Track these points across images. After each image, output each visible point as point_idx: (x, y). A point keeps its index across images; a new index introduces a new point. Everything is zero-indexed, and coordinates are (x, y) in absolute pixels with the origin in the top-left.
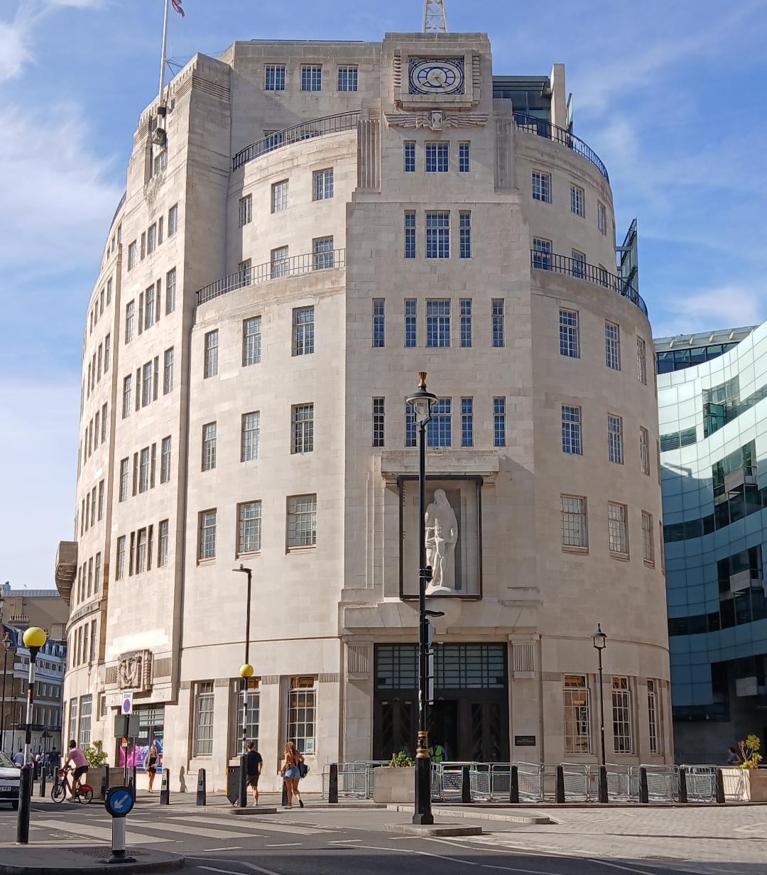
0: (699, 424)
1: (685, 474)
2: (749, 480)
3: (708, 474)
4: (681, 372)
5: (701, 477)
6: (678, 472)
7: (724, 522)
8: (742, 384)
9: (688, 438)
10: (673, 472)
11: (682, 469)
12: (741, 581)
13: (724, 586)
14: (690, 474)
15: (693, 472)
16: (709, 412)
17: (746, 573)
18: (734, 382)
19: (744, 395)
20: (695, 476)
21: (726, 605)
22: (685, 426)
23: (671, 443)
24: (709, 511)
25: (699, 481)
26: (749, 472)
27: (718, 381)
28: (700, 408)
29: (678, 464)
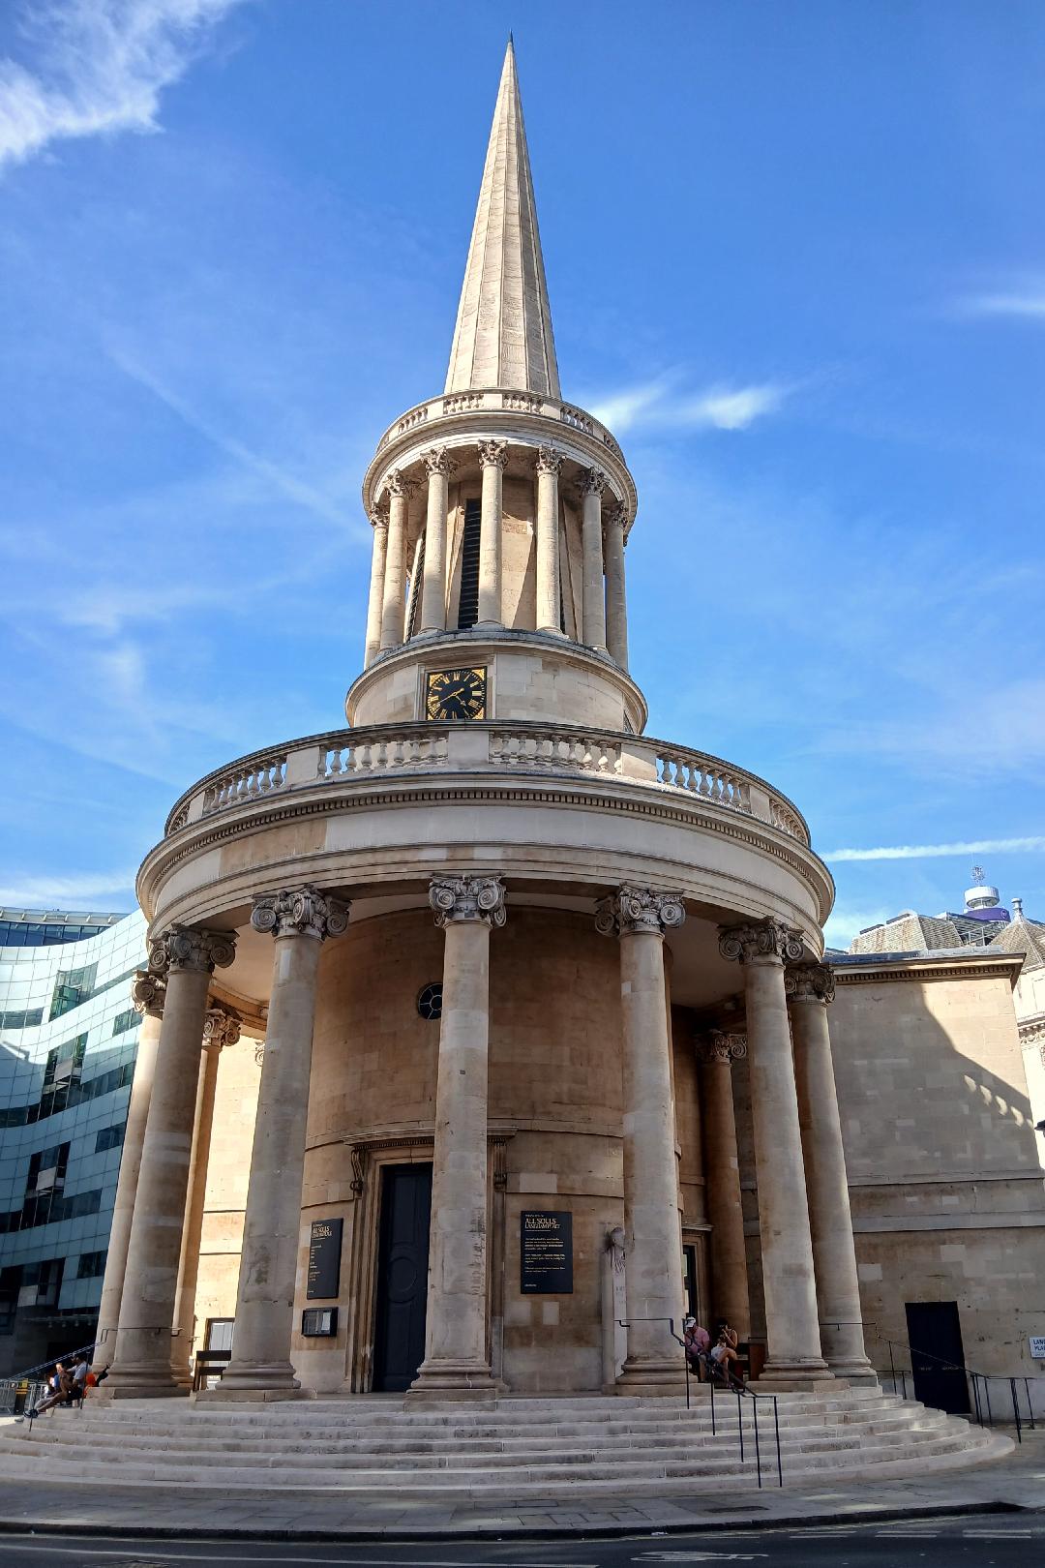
0: (46, 1004)
1: (22, 1056)
2: (77, 1072)
3: (43, 1060)
4: (46, 948)
5: (37, 1062)
6: (16, 1053)
7: (45, 1114)
8: (99, 972)
9: (35, 1018)
10: (10, 1053)
11: (20, 1050)
12: (46, 1179)
13: (32, 1182)
14: (27, 1057)
15: (31, 1055)
16: (61, 994)
17: (53, 1171)
18: (93, 967)
19: (99, 983)
20: (31, 1060)
21: (29, 1203)
22: (33, 1006)
23: (16, 1021)
24: (36, 1099)
25: (34, 1065)
26: (79, 1063)
27: (78, 964)
28: (52, 990)
29: (17, 1044)
